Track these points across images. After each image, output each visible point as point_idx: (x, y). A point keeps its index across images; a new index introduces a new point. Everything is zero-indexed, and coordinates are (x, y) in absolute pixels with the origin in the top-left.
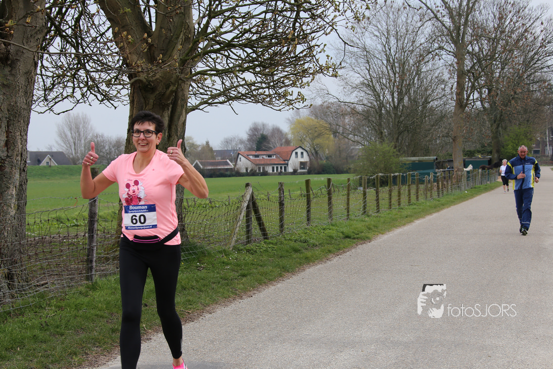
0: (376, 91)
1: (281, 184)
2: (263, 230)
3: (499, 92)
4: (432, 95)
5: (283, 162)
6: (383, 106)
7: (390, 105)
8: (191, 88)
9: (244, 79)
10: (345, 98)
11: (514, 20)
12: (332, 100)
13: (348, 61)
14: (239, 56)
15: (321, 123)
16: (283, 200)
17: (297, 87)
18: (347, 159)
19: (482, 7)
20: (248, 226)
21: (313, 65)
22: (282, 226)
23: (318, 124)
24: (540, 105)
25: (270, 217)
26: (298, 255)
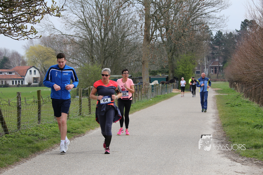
0: (89, 28)
1: (19, 94)
2: (5, 127)
3: (173, 31)
4: (128, 31)
5: (20, 78)
6: (94, 38)
7: (99, 38)
10: (66, 32)
12: (57, 33)
13: (68, 5)
15: (49, 49)
16: (20, 105)
17: (31, 23)
21: (42, 7)
22: (19, 124)
23: (46, 50)
24: (200, 40)
26: (31, 145)
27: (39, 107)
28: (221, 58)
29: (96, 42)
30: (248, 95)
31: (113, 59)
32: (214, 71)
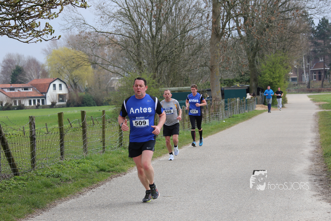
0: (134, 21)
1: (31, 118)
2: (13, 166)
4: (190, 24)
5: (40, 95)
6: (142, 36)
7: (148, 35)
10: (102, 28)
12: (89, 30)
16: (35, 135)
18: (107, 91)
22: (33, 161)
23: (75, 55)
24: (295, 33)
26: (50, 190)
27: (62, 136)
28: (327, 57)
29: (145, 40)
32: (317, 77)
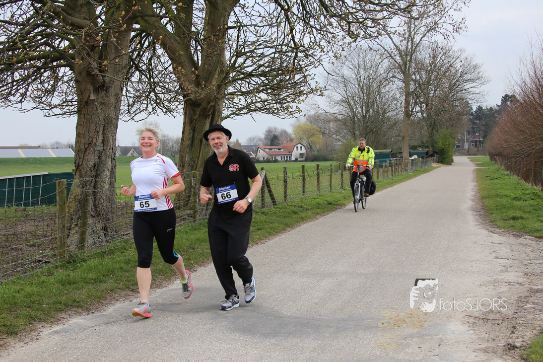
0: (351, 106)
1: (285, 168)
2: (273, 199)
3: (433, 107)
4: (389, 108)
5: (288, 154)
6: (356, 116)
7: (360, 115)
8: (224, 104)
9: (260, 98)
10: (330, 110)
11: (443, 59)
12: (321, 112)
13: (332, 85)
14: (257, 83)
15: (314, 127)
16: (287, 179)
17: (296, 103)
18: (331, 151)
19: (421, 49)
20: (263, 197)
21: (307, 88)
22: (285, 196)
23: (312, 128)
24: (460, 115)
25: (278, 191)
26: (296, 215)
27: (304, 180)
28: (481, 132)
29: (358, 119)
30: (508, 168)
31: (374, 135)
32: (474, 145)
